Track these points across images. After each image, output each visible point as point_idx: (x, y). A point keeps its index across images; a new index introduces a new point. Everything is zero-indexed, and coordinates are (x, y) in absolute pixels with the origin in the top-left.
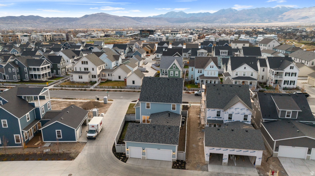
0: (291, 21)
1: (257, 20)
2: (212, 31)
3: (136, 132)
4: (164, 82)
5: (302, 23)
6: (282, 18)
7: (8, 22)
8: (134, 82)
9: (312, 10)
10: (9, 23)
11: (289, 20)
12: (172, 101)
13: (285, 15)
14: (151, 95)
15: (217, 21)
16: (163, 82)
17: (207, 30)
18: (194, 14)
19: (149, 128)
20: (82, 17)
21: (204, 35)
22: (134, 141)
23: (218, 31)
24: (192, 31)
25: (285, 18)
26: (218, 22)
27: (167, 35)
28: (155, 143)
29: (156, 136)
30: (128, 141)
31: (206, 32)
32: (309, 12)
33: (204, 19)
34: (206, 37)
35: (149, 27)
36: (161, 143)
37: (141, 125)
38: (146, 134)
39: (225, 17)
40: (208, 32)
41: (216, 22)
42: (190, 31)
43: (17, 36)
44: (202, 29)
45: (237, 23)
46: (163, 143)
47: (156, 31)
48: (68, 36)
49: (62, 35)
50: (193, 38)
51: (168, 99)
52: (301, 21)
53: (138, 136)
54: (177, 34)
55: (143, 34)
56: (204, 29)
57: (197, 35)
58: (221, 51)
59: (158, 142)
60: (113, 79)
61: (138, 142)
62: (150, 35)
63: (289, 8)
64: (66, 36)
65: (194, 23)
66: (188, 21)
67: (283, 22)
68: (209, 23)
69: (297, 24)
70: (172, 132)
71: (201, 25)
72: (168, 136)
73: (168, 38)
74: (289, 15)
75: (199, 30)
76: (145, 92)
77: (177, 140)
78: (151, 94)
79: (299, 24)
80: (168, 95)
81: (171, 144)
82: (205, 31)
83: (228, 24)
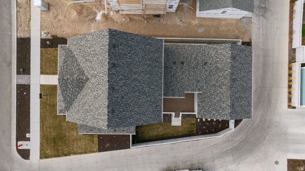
3: (240, 106)
4: (121, 77)
12: (159, 57)
14: (150, 101)
16: (121, 79)
19: (235, 87)
22: (251, 104)
28: (251, 77)
29: (244, 77)
30: (251, 113)
36: (252, 69)
37: (232, 100)
38: (243, 91)
46: (252, 67)
51: (155, 66)
53: (245, 101)
59: (251, 73)
61: (251, 98)
70: (239, 55)
72: (243, 59)
76: (144, 115)
77: (247, 48)
78: (148, 101)
80: (150, 65)
81: (252, 56)
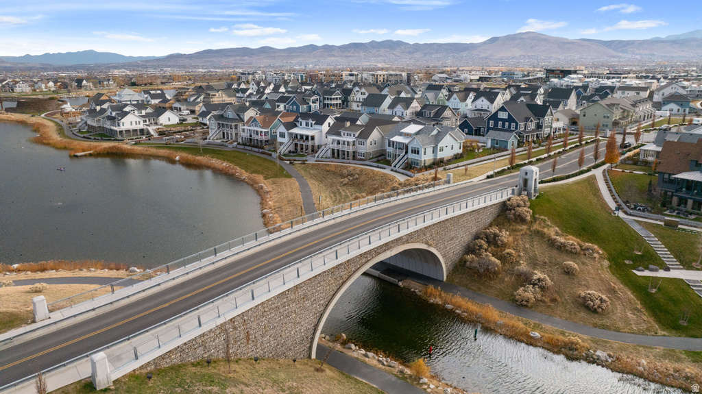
7: (349, 54)
10: (350, 56)
43: (342, 76)
49: (401, 75)
55: (552, 77)
64: (406, 77)
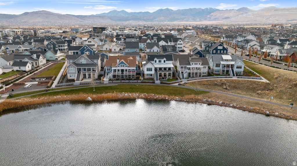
0: (217, 20)
1: (190, 19)
2: (152, 29)
5: (225, 22)
6: (210, 18)
8: (115, 50)
9: (232, 12)
11: (215, 19)
13: (212, 15)
15: (156, 19)
17: (147, 27)
18: (135, 13)
20: (21, 14)
21: (145, 31)
23: (157, 29)
24: (135, 28)
25: (213, 18)
26: (157, 21)
27: (116, 31)
31: (147, 29)
32: (230, 13)
33: (145, 18)
34: (147, 32)
35: (95, 25)
39: (163, 16)
40: (148, 29)
41: (155, 21)
42: (133, 28)
44: (143, 27)
45: (173, 21)
47: (107, 28)
48: (36, 32)
49: (30, 31)
50: (137, 33)
52: (224, 20)
54: (124, 30)
55: (97, 30)
56: (145, 27)
57: (139, 31)
58: (154, 37)
60: (103, 50)
62: (104, 32)
63: (215, 9)
64: (33, 32)
65: (136, 21)
66: (130, 20)
67: (211, 21)
68: (149, 21)
69: (222, 23)
71: (142, 23)
73: (118, 33)
74: (215, 16)
75: (141, 28)
79: (223, 23)
82: (145, 28)
83: (165, 23)
